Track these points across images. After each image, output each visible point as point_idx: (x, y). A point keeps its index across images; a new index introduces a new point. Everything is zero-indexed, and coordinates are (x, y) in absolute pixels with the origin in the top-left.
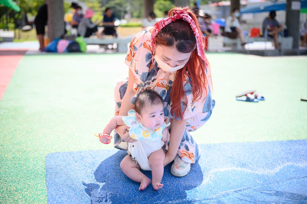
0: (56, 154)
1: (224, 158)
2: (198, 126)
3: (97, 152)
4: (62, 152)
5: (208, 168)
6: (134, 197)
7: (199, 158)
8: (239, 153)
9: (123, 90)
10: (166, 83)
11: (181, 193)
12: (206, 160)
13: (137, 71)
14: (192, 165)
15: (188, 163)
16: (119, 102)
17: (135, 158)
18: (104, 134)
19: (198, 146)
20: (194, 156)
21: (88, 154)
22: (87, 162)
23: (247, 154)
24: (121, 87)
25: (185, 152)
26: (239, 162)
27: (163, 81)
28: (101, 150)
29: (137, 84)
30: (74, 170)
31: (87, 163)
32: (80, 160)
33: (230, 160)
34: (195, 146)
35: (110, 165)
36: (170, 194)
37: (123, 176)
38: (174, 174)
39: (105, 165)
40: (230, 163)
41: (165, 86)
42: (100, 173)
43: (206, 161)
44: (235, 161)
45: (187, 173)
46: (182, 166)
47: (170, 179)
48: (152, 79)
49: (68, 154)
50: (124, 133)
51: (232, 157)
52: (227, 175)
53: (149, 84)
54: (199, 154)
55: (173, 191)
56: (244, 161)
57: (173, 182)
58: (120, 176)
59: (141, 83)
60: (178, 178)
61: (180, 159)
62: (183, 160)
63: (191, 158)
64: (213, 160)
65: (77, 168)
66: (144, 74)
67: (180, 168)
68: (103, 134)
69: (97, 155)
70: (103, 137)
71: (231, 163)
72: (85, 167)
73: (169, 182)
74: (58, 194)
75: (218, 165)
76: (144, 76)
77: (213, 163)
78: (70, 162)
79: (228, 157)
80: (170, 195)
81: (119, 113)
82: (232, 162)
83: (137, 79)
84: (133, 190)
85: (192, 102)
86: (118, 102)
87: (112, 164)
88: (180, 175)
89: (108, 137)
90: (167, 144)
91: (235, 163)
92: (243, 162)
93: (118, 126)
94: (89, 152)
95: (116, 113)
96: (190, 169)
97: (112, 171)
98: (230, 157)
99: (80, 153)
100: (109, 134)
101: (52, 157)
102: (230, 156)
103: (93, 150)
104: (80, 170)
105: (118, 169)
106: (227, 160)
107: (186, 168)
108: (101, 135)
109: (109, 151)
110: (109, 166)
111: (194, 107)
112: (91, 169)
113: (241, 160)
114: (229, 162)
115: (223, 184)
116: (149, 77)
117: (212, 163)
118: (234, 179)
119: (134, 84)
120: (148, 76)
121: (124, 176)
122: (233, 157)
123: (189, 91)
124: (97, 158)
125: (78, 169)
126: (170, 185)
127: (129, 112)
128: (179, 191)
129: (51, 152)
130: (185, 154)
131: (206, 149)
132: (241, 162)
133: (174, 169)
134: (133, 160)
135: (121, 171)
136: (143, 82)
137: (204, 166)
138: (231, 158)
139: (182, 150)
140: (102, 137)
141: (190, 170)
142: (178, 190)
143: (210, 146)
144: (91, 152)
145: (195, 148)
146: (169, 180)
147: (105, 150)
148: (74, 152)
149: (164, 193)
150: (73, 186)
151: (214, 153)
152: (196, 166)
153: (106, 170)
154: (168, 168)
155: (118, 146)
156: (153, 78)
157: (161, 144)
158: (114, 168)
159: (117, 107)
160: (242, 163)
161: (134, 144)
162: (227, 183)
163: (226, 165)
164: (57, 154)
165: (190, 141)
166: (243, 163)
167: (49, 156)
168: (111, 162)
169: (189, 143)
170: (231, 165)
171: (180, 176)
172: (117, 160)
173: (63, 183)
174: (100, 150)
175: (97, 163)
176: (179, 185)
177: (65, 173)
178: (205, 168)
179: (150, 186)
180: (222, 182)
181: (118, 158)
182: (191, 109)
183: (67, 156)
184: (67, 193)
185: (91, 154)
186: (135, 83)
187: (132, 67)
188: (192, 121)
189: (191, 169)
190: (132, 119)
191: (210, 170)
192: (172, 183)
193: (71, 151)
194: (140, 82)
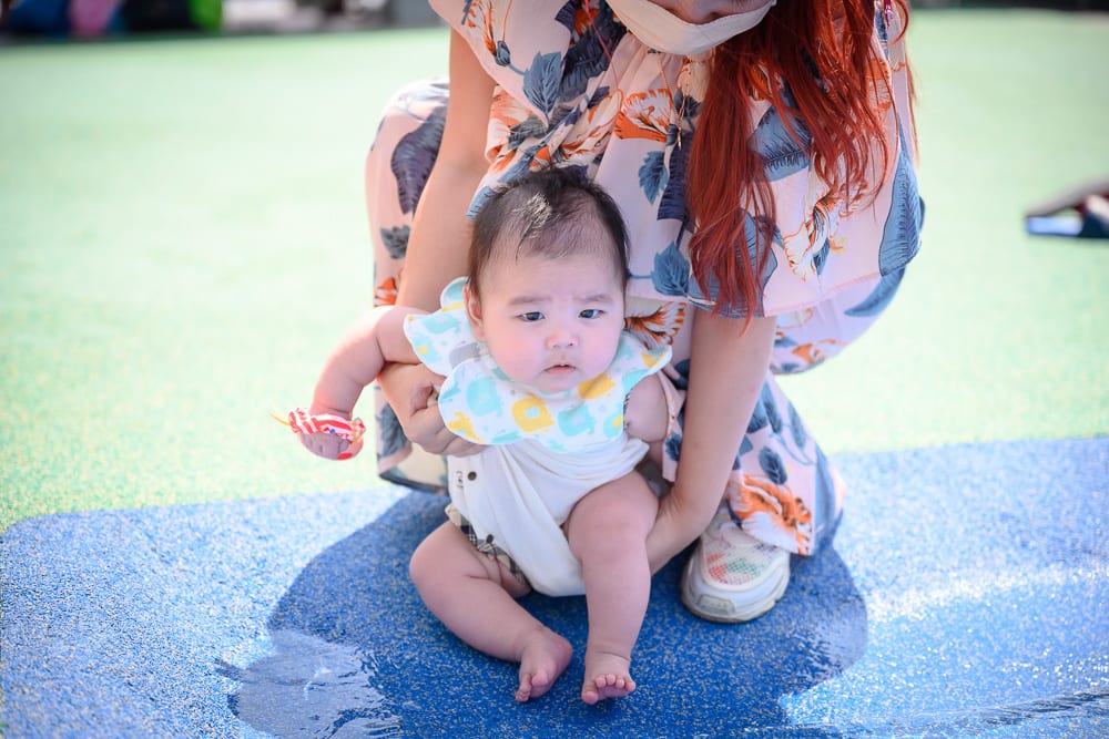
0: (56, 522)
1: (970, 521)
2: (833, 342)
3: (278, 507)
4: (92, 513)
5: (887, 572)
6: (489, 726)
7: (837, 523)
8: (1053, 493)
9: (413, 159)
10: (663, 112)
11: (742, 705)
12: (874, 533)
13: (504, 46)
14: (797, 561)
15: (773, 548)
16: (395, 229)
17: (490, 539)
18: (322, 413)
19: (829, 460)
20: (808, 515)
21: (232, 520)
22: (230, 558)
23: (1095, 494)
24: (401, 144)
25: (762, 487)
26: (1053, 538)
27: (651, 101)
28: (303, 495)
29: (506, 120)
30: (157, 599)
31: (225, 567)
32: (186, 550)
33: (1006, 527)
34: (814, 458)
35: (350, 571)
36: (684, 713)
37: (422, 624)
38: (698, 609)
39: (324, 572)
40: (1006, 548)
41: (662, 129)
42: (298, 613)
43: (871, 538)
44: (1034, 533)
45: (772, 604)
46: (742, 566)
47: (678, 635)
48: (590, 92)
49: (123, 520)
50: (417, 410)
51: (1013, 517)
52: (989, 609)
53: (575, 118)
54: (839, 502)
55: (697, 698)
56: (1081, 531)
57: (699, 649)
58: (410, 626)
59: (533, 118)
60: (721, 632)
61: (733, 524)
62: (752, 533)
63: (793, 524)
64: (909, 533)
65: (172, 591)
66: (542, 63)
67: (730, 575)
68: (311, 414)
69: (283, 521)
70: (314, 429)
71: (1013, 543)
72: (215, 584)
73: (675, 650)
74: (66, 716)
75: (937, 557)
76: (546, 76)
77: (909, 549)
78: (137, 560)
79: (993, 518)
80: (681, 718)
81: (395, 287)
82: (1018, 539)
83: (505, 93)
84: (476, 696)
85: (814, 215)
86: (389, 227)
87: (366, 564)
88: (733, 610)
89: (338, 430)
90: (665, 447)
91: (1032, 544)
92: (1077, 540)
93: (386, 366)
94: (237, 509)
95: (381, 288)
96: (785, 582)
97: (363, 600)
98: (1004, 517)
99: (190, 513)
100: (347, 413)
101: (38, 536)
102: (1003, 509)
103: (257, 497)
104: (188, 603)
105: (395, 589)
106: (989, 530)
107: (768, 572)
108: (299, 423)
109: (344, 501)
110: (347, 576)
111: (827, 243)
112: (247, 592)
113: (1066, 527)
114: (1000, 541)
115: (973, 653)
116: (573, 77)
117: (905, 546)
118: (1028, 631)
119: (493, 124)
120: (565, 74)
121: (426, 628)
122: (1018, 513)
123: (787, 156)
124: (281, 539)
125: (178, 598)
126: (678, 665)
127: (445, 290)
128: (727, 696)
129: (28, 514)
130: (762, 500)
131: (869, 477)
132: (1062, 541)
133: (699, 583)
134: (487, 547)
135: (414, 603)
136: (542, 108)
137: (861, 566)
138: (1011, 522)
139: (747, 477)
140: (306, 431)
141: (789, 587)
142: (726, 691)
143: (893, 465)
144: (250, 509)
145: (812, 470)
146: (674, 642)
147: (321, 495)
148: (156, 508)
149: (645, 707)
150: (151, 678)
151: (914, 499)
152: (821, 564)
153: (334, 597)
154: (672, 578)
155: (395, 468)
156: (593, 85)
157: (628, 453)
158: (375, 586)
159: (386, 253)
160: (1068, 544)
161: (474, 463)
162: (992, 648)
163: (985, 558)
164: (64, 521)
165: (787, 432)
166: (1078, 546)
167: (19, 530)
168: (356, 556)
169: (783, 443)
170: (1008, 556)
171: (732, 616)
172: (388, 545)
173: (92, 663)
174: (294, 499)
175: (281, 561)
176: (728, 666)
177: (104, 614)
178: (868, 574)
179: (572, 672)
180: (964, 647)
181: (394, 532)
182: (810, 257)
183: (117, 530)
184: (118, 711)
185: (248, 516)
186: (499, 116)
187: (472, 25)
188: (802, 320)
189: (792, 579)
190: (458, 331)
191: (894, 582)
192: (692, 658)
193: (138, 506)
194: (523, 109)
